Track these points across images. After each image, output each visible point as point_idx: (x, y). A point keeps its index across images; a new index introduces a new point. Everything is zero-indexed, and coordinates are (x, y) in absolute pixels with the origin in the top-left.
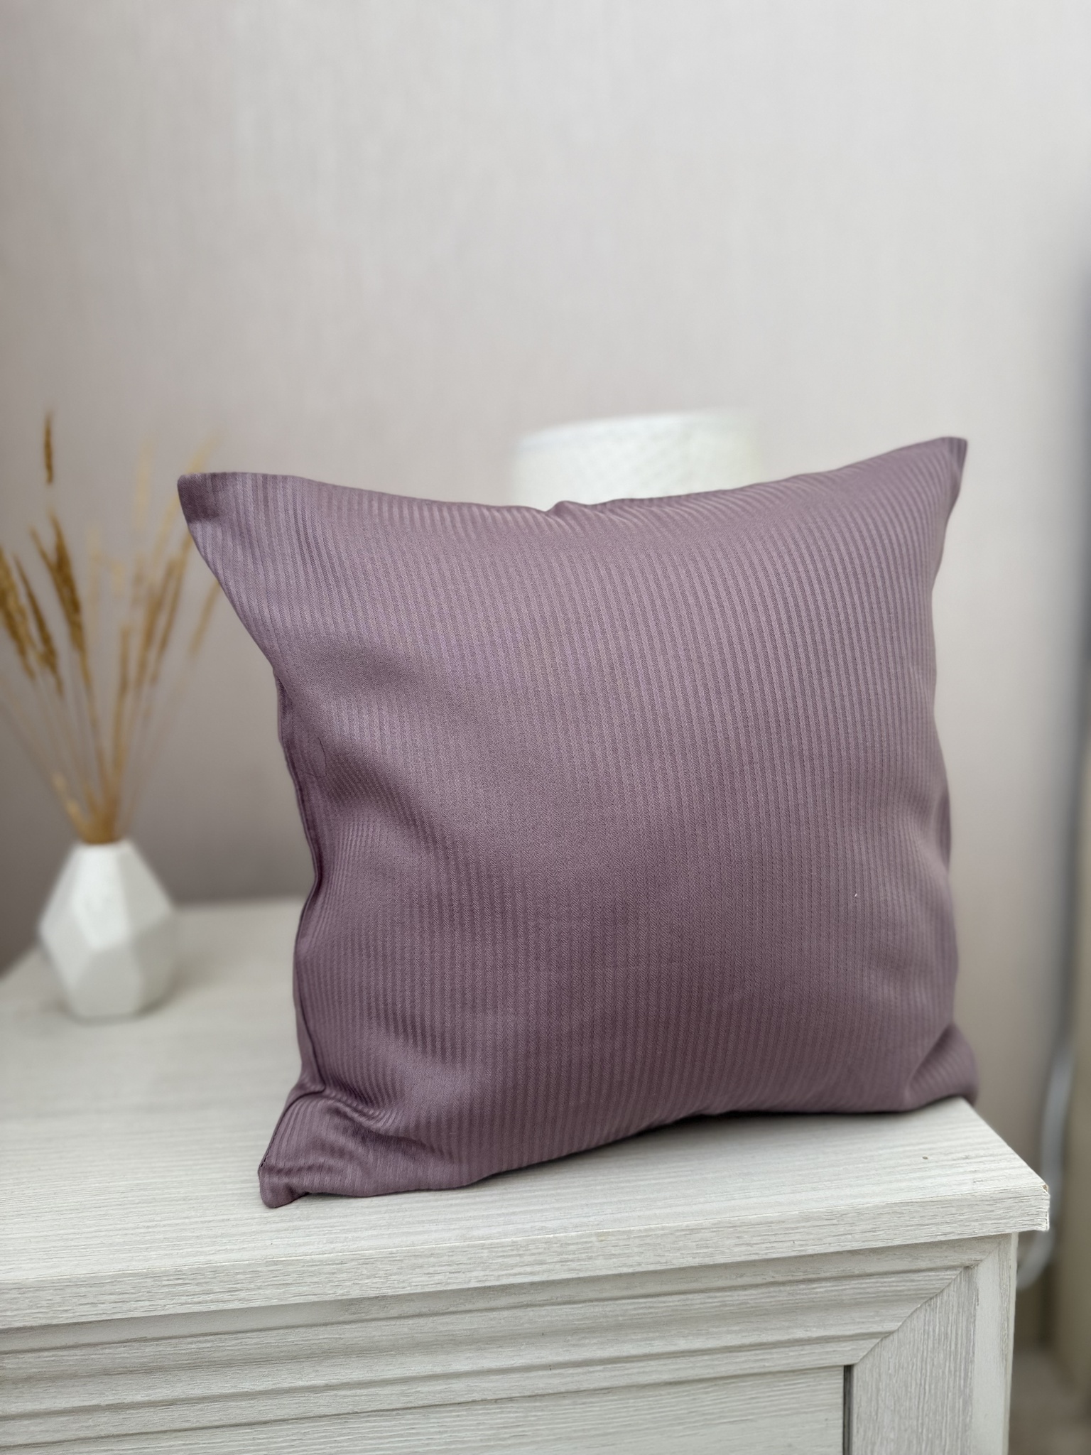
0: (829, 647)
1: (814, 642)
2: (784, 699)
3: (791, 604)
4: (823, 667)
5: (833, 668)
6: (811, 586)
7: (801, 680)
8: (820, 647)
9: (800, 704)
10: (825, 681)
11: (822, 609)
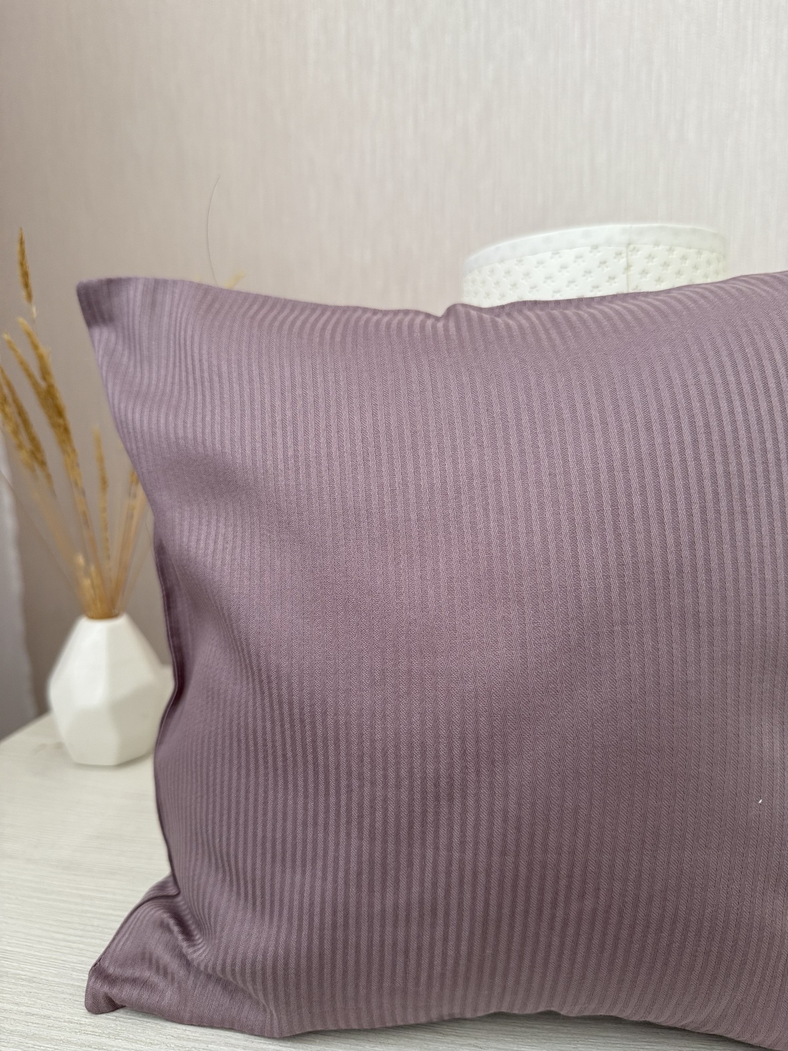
0: (747, 482)
1: (727, 473)
2: (678, 544)
3: (700, 423)
4: (737, 507)
5: (750, 510)
6: (730, 401)
7: (705, 522)
8: (735, 481)
9: (700, 553)
10: (739, 525)
11: (742, 432)
